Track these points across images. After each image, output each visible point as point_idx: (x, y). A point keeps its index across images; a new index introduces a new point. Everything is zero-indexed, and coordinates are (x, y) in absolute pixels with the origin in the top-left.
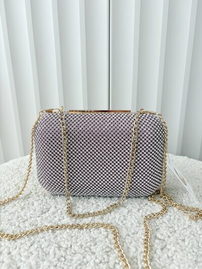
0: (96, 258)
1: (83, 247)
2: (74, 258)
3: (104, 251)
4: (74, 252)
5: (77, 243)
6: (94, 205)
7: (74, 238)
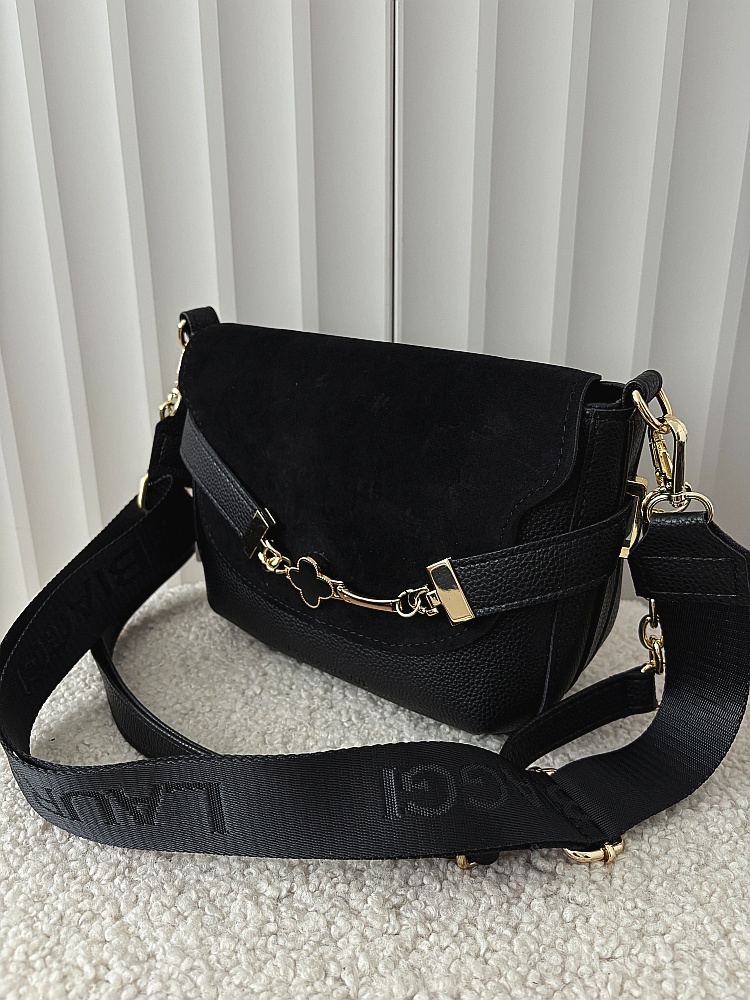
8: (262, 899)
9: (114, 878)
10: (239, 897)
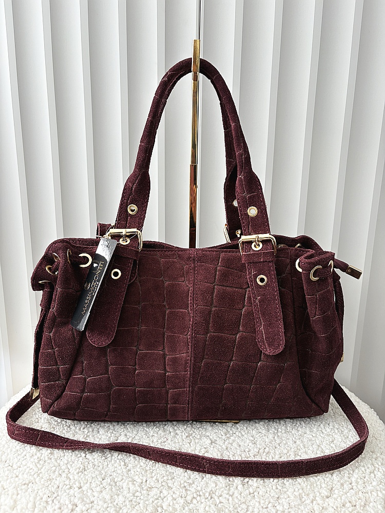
0: (174, 493)
1: (160, 482)
2: (150, 493)
3: (182, 486)
4: (150, 486)
5: (152, 477)
6: (172, 433)
7: (148, 472)
8: (135, 482)
9: (78, 473)
10: (126, 481)
